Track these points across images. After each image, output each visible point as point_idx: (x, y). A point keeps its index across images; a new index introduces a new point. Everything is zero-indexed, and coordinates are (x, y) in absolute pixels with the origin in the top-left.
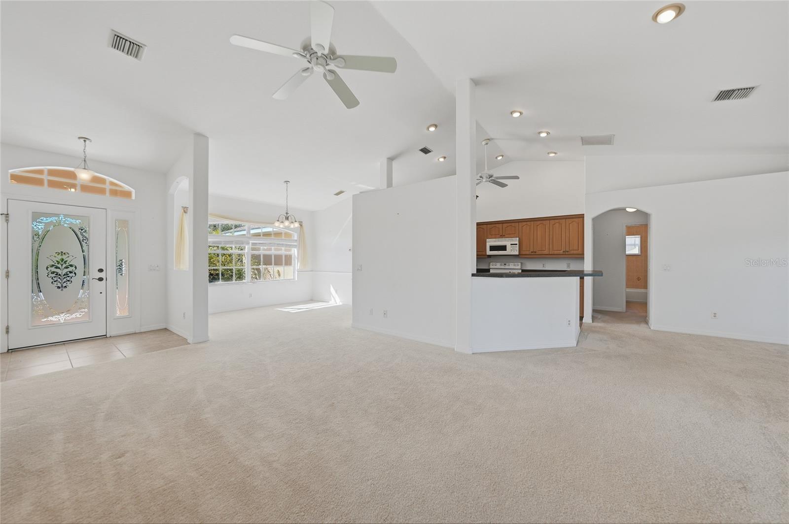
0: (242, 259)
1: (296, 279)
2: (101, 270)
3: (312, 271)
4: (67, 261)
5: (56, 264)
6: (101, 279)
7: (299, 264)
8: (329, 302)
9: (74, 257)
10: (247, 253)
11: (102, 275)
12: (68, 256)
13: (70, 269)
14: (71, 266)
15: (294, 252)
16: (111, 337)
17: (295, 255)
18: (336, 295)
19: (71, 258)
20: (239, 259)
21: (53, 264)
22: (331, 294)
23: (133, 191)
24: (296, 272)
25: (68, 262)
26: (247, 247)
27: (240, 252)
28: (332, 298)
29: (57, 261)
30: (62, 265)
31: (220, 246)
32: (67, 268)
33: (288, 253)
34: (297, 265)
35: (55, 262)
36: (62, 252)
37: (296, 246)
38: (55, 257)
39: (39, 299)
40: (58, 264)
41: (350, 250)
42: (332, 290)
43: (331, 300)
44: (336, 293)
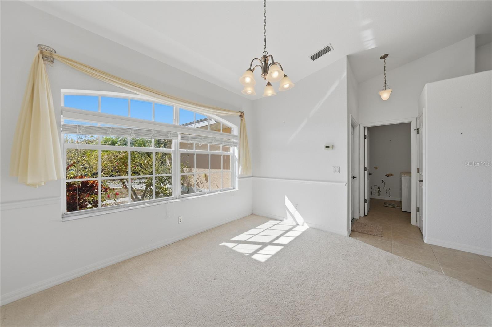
0: (166, 161)
1: (237, 189)
3: (252, 177)
7: (240, 167)
8: (282, 221)
10: (174, 152)
15: (234, 151)
17: (233, 155)
18: (296, 211)
20: (163, 162)
22: (286, 208)
24: (237, 179)
26: (173, 141)
27: (165, 150)
28: (287, 212)
31: (129, 139)
33: (226, 153)
34: (237, 169)
37: (236, 143)
41: (327, 147)
42: (288, 203)
43: (286, 218)
44: (296, 208)
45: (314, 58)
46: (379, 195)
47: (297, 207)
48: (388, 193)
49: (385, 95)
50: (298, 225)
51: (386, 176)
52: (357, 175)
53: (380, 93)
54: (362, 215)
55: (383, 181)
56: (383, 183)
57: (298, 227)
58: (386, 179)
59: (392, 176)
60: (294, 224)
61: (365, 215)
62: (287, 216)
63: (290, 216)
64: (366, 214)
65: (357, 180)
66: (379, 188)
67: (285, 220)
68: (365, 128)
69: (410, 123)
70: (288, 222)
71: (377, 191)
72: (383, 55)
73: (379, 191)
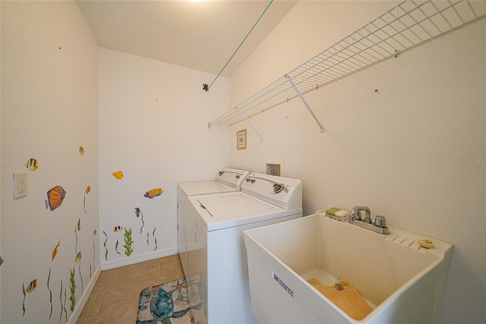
48: (152, 239)
51: (147, 195)
55: (138, 210)
56: (138, 216)
58: (145, 204)
59: (159, 194)
66: (128, 234)
71: (122, 243)
73: (128, 243)
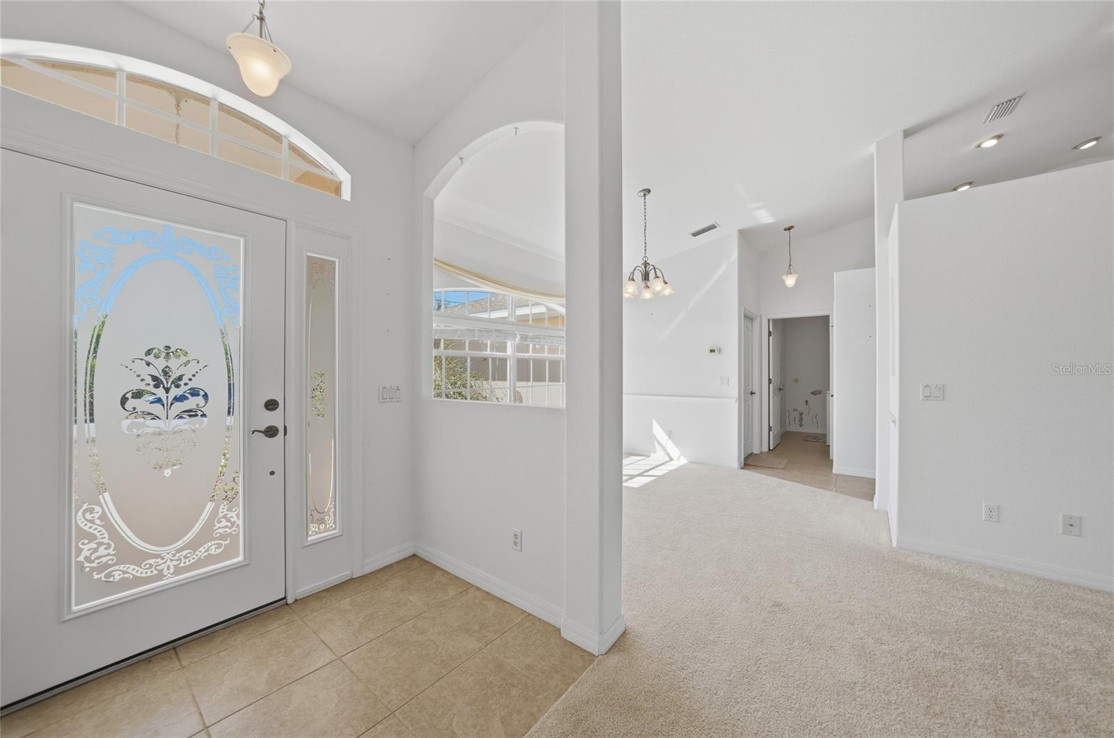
2: (271, 405)
4: (180, 378)
5: (151, 389)
6: (271, 432)
9: (201, 366)
10: (511, 356)
11: (274, 419)
12: (183, 359)
13: (192, 403)
14: (194, 393)
16: (296, 600)
18: (670, 441)
19: (193, 367)
21: (142, 386)
22: (655, 437)
23: (343, 176)
25: (185, 380)
26: (509, 343)
29: (154, 378)
30: (167, 390)
32: (181, 399)
35: (149, 380)
36: (168, 348)
38: (148, 364)
39: (97, 509)
40: (156, 386)
41: (712, 351)
42: (658, 431)
43: (655, 452)
44: (669, 437)
45: (695, 234)
46: (801, 425)
47: (670, 435)
48: (815, 422)
49: (790, 281)
50: (671, 459)
51: (812, 393)
52: (756, 389)
53: (784, 277)
54: (765, 449)
55: (807, 401)
56: (807, 405)
57: (672, 462)
58: (811, 398)
59: (820, 394)
60: (667, 459)
61: (769, 450)
62: (655, 449)
63: (661, 449)
64: (771, 448)
65: (756, 398)
66: (801, 414)
67: (652, 455)
68: (769, 320)
69: (828, 317)
70: (658, 456)
71: (797, 419)
72: (787, 226)
73: (801, 419)
